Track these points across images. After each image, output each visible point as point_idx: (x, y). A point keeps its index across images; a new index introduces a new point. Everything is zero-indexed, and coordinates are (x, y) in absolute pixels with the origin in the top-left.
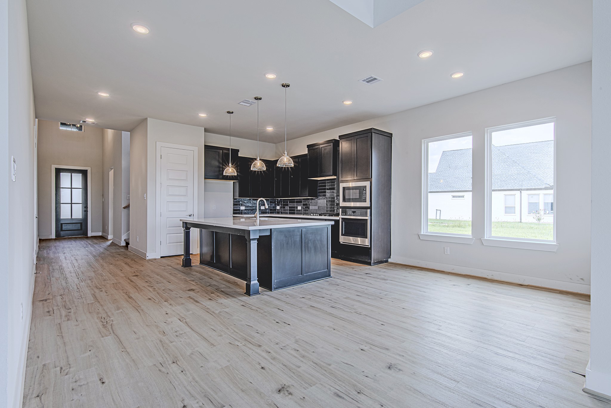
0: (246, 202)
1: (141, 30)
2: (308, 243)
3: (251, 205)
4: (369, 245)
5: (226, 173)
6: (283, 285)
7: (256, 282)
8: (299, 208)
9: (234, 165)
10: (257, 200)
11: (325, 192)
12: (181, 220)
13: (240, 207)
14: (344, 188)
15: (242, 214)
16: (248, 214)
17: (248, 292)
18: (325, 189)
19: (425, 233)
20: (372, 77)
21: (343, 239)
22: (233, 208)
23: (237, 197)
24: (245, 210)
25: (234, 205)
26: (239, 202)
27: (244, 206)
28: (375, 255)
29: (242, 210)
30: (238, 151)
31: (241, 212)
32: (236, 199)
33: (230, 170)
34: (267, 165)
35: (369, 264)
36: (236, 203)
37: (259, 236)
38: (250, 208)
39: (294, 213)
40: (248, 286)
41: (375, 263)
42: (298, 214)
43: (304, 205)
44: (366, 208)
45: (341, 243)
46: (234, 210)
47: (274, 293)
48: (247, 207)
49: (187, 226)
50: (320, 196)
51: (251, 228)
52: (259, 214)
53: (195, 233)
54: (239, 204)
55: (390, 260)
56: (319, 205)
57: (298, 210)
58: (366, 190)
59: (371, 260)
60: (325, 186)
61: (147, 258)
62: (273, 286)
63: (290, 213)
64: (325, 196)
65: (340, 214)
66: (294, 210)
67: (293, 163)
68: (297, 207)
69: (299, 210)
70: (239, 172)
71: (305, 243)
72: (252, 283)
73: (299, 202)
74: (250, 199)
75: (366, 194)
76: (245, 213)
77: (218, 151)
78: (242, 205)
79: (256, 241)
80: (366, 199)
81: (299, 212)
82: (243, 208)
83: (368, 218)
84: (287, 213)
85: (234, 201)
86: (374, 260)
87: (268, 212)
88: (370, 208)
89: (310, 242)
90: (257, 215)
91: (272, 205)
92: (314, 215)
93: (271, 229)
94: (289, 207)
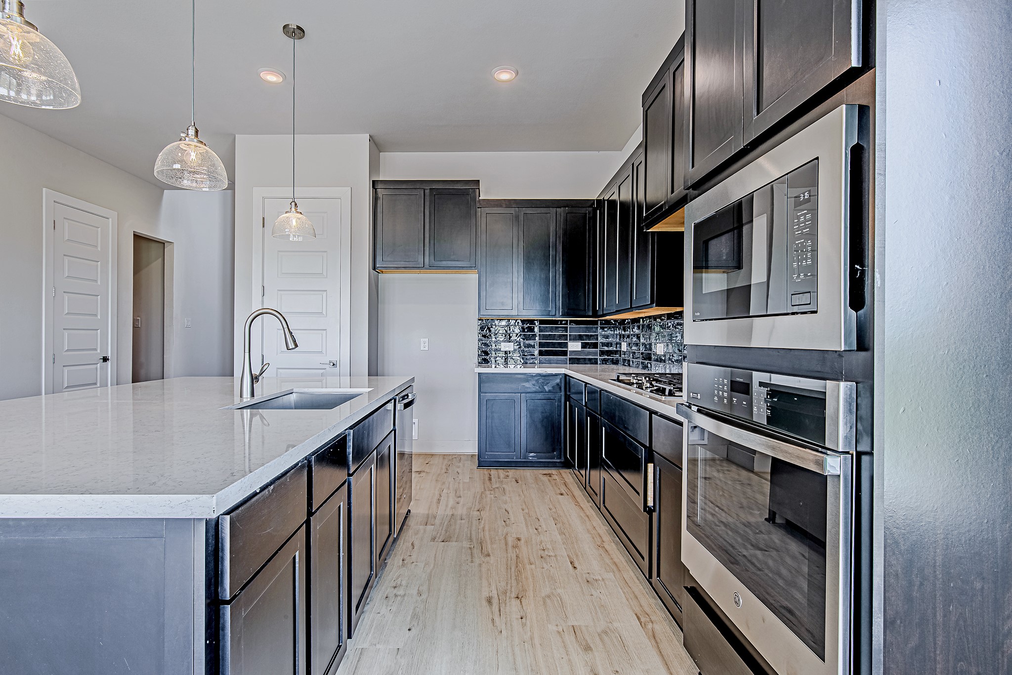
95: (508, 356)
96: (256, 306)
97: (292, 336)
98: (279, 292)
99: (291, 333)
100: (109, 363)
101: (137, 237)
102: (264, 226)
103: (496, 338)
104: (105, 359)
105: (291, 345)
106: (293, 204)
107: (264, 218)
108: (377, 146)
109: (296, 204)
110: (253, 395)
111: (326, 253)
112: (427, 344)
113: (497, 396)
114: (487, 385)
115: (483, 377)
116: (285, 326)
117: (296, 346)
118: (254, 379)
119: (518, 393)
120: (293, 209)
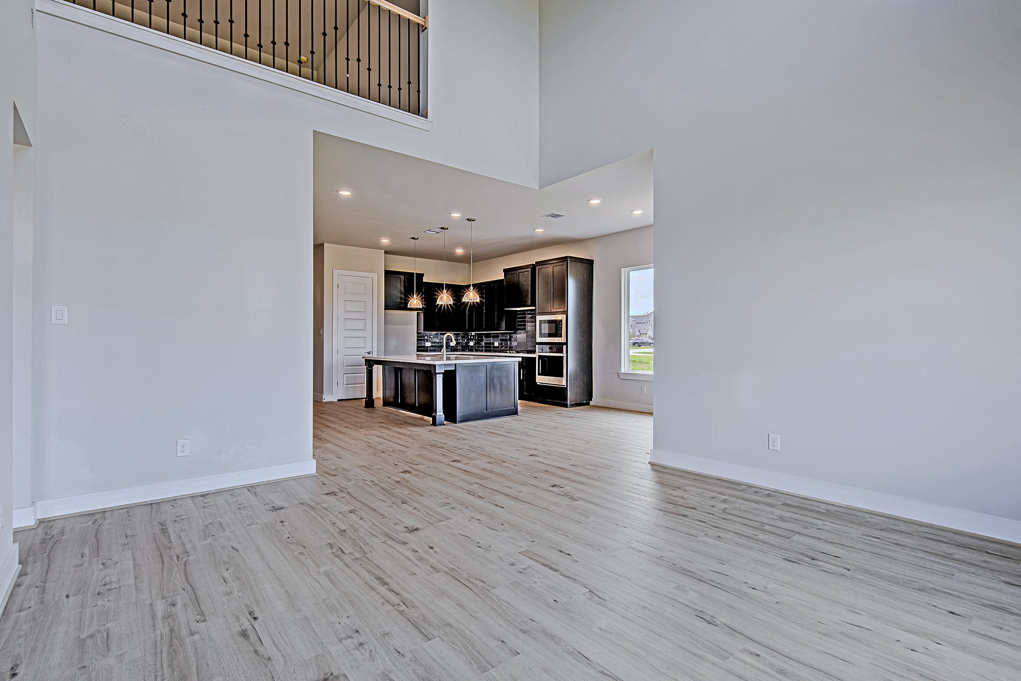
0: (432, 337)
1: (345, 193)
2: (493, 379)
3: (438, 341)
4: (565, 384)
5: (410, 305)
6: (466, 419)
7: (442, 413)
8: (496, 344)
9: (419, 296)
10: (444, 334)
11: (525, 325)
12: (363, 357)
13: (424, 343)
14: (540, 321)
15: (427, 351)
16: (435, 351)
17: (434, 424)
18: (525, 321)
19: (626, 371)
20: (554, 214)
21: (541, 380)
22: (417, 344)
23: (422, 330)
24: (431, 346)
25: (418, 340)
26: (424, 337)
27: (430, 341)
28: (570, 396)
29: (427, 347)
30: (422, 275)
31: (426, 349)
32: (420, 333)
33: (415, 301)
34: (454, 298)
35: (566, 406)
36: (420, 338)
37: (445, 371)
38: (437, 344)
39: (490, 351)
40: (434, 418)
41: (572, 406)
42: (495, 351)
43: (501, 340)
44: (562, 344)
45: (538, 384)
46: (418, 347)
47: (458, 425)
48: (434, 343)
49: (370, 363)
50: (520, 329)
51: (436, 363)
52: (446, 352)
53: (378, 370)
54: (424, 340)
55: (591, 403)
56: (519, 340)
57: (494, 347)
58: (561, 324)
59: (567, 401)
60: (525, 318)
61: (324, 401)
62: (458, 419)
63: (486, 351)
64: (524, 329)
65: (537, 351)
66: (490, 347)
67: (479, 298)
68: (493, 344)
69: (497, 347)
70: (424, 304)
71: (490, 379)
72: (438, 414)
73: (496, 336)
74: (437, 334)
75: (562, 328)
76: (431, 351)
77: (399, 276)
78: (427, 341)
79: (442, 375)
80: (561, 334)
81: (496, 349)
82: (428, 344)
83: (565, 355)
84: (482, 351)
85: (417, 336)
86: (571, 402)
87: (460, 349)
88: (566, 344)
89: (495, 378)
90: (443, 353)
91: (464, 340)
92: (510, 353)
93: (455, 364)
94: (485, 343)
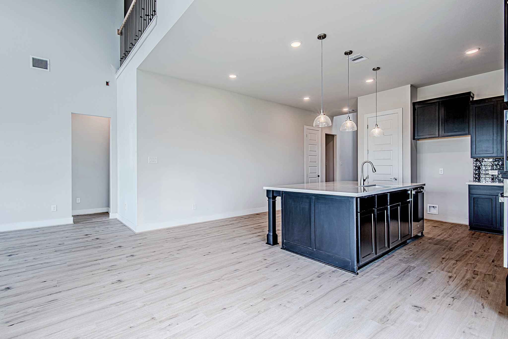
95: (494, 178)
96: (366, 160)
97: (374, 169)
98: (374, 152)
99: (374, 168)
100: (320, 177)
101: (326, 135)
102: (368, 128)
103: (485, 168)
104: (319, 176)
105: (374, 171)
106: (376, 125)
107: (368, 125)
108: (414, 88)
109: (377, 125)
110: (364, 185)
111: (392, 136)
112: (443, 171)
113: (480, 196)
114: (473, 190)
115: (471, 186)
116: (372, 166)
117: (375, 171)
118: (364, 180)
119: (494, 195)
120: (376, 127)
